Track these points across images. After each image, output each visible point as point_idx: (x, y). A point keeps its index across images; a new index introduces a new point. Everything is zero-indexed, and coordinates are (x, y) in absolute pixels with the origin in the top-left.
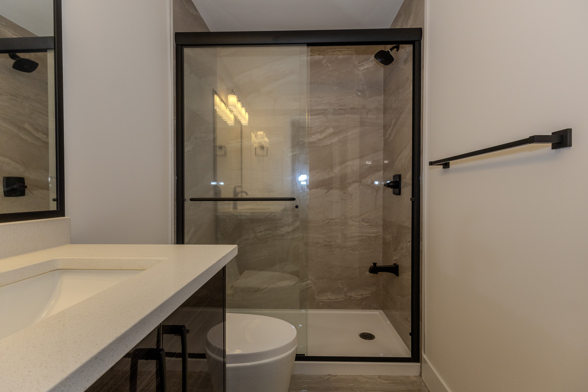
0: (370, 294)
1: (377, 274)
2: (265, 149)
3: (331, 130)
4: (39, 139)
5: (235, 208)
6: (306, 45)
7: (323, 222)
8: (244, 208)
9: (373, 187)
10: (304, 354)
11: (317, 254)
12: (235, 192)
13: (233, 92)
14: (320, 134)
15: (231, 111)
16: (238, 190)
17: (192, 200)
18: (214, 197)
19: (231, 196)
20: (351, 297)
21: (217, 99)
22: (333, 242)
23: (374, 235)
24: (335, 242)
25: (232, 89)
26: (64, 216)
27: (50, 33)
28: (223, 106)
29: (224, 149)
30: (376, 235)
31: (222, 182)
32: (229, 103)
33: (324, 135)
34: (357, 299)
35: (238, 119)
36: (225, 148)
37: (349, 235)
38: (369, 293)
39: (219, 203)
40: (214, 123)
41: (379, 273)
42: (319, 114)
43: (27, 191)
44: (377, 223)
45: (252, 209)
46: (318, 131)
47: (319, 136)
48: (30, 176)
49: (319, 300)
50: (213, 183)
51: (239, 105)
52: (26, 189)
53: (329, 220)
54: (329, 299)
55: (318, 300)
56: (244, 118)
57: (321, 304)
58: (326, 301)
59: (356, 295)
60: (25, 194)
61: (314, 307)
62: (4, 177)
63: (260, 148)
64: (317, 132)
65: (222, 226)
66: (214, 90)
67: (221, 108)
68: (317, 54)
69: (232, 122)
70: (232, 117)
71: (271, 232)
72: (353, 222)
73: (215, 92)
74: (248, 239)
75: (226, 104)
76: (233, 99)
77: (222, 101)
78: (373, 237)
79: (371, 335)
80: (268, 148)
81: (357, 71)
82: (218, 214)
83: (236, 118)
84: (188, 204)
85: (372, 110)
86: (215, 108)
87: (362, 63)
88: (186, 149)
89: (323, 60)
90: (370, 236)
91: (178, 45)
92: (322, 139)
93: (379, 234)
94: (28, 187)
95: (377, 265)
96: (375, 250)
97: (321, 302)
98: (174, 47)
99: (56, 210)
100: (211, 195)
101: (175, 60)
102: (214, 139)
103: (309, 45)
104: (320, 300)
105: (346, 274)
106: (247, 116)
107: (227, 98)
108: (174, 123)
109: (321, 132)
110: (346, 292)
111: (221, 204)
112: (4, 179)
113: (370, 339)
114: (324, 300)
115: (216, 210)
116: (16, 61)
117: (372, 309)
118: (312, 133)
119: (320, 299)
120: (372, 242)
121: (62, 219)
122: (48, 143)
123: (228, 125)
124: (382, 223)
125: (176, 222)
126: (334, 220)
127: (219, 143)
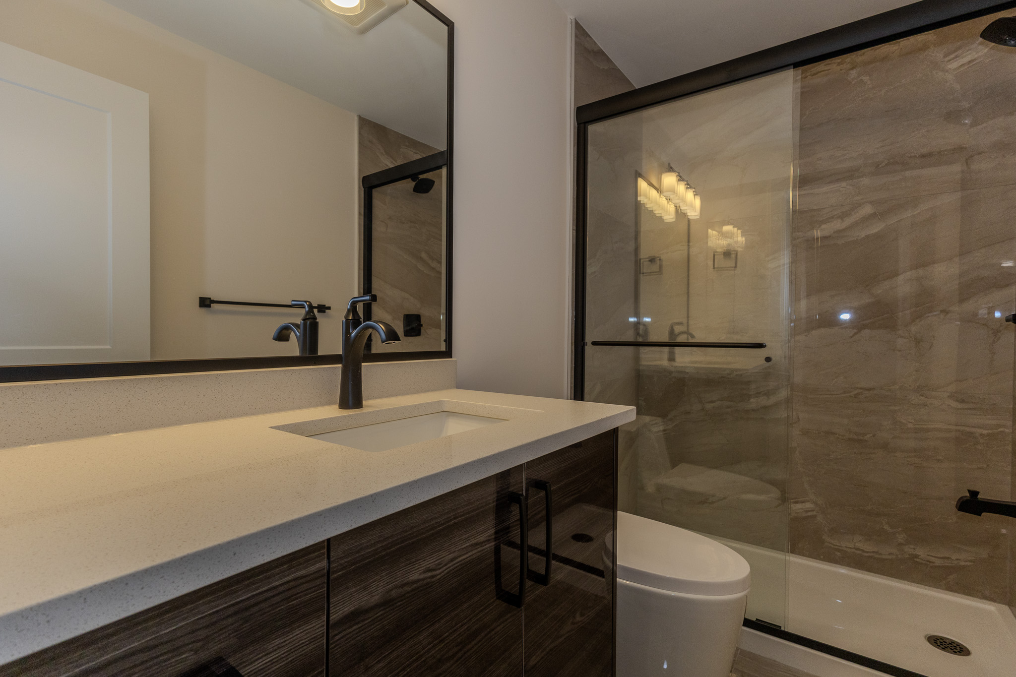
0: (971, 561)
1: (980, 515)
2: (733, 256)
3: (868, 210)
4: (433, 269)
5: (672, 359)
6: (792, 67)
7: (844, 392)
8: (686, 359)
9: (985, 325)
10: (781, 627)
11: (830, 455)
12: (672, 332)
13: (670, 169)
14: (839, 220)
15: (669, 200)
16: (677, 329)
17: (595, 343)
18: (635, 341)
19: (665, 338)
20: (917, 556)
21: (642, 184)
22: (868, 436)
23: (985, 432)
24: (874, 436)
25: (669, 164)
26: (451, 357)
27: (443, 148)
28: (653, 193)
29: (658, 262)
30: (990, 431)
31: (648, 317)
32: (663, 188)
33: (848, 221)
34: (931, 564)
35: (681, 210)
36: (660, 260)
37: (910, 426)
38: (970, 558)
39: (643, 350)
40: (637, 223)
41: (984, 514)
42: (838, 180)
43: (422, 331)
44: (994, 404)
45: (696, 362)
46: (836, 215)
47: (837, 225)
48: (426, 313)
49: (832, 546)
50: (632, 320)
51: (681, 188)
52: (422, 328)
53: (860, 391)
54: (858, 549)
55: (830, 545)
56: (692, 206)
57: (839, 554)
58: (849, 550)
59: (928, 555)
60: (421, 334)
61: (822, 557)
62: (404, 315)
63: (723, 256)
64: (832, 217)
65: (646, 388)
66: (636, 171)
67: (651, 198)
68: (836, 64)
69: (672, 217)
70: (672, 208)
71: (732, 403)
72: (923, 398)
73: (638, 175)
74: (689, 413)
75: (659, 190)
76: (669, 180)
77: (651, 184)
78: (981, 435)
79: (961, 647)
80: (739, 254)
81: (940, 74)
82: (641, 368)
83: (677, 208)
84: (589, 350)
85: (984, 152)
86: (639, 200)
87: (956, 53)
88: (589, 271)
89: (852, 72)
90: (971, 433)
91: (581, 124)
92: (844, 230)
93: (1001, 431)
94: (423, 325)
95: (979, 497)
96: (988, 465)
97: (839, 550)
98: (574, 129)
99: (445, 350)
100: (629, 337)
101: (576, 146)
102: (637, 250)
103: (796, 65)
104: (837, 547)
105: (903, 506)
106: (697, 202)
107: (660, 180)
108: (573, 234)
109: (842, 217)
110: (900, 544)
111: (646, 351)
112: (404, 317)
113: (956, 652)
114: (845, 549)
115: (637, 359)
116: (416, 184)
117: (978, 597)
118: (821, 219)
119: (836, 544)
120: (979, 447)
121: (450, 360)
122: (441, 273)
123: (665, 221)
124: (1011, 406)
125: (573, 374)
126: (871, 392)
127: (645, 252)
